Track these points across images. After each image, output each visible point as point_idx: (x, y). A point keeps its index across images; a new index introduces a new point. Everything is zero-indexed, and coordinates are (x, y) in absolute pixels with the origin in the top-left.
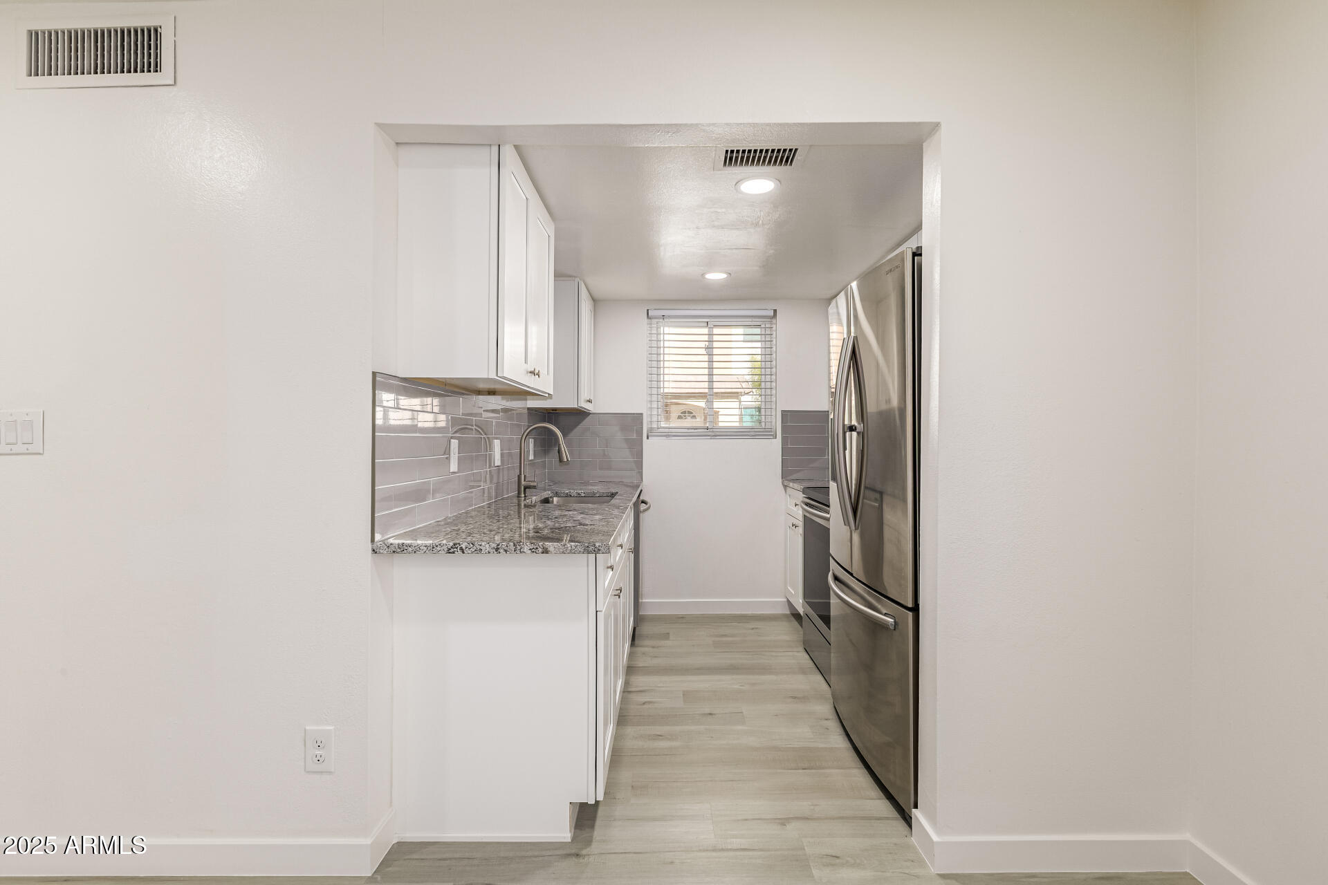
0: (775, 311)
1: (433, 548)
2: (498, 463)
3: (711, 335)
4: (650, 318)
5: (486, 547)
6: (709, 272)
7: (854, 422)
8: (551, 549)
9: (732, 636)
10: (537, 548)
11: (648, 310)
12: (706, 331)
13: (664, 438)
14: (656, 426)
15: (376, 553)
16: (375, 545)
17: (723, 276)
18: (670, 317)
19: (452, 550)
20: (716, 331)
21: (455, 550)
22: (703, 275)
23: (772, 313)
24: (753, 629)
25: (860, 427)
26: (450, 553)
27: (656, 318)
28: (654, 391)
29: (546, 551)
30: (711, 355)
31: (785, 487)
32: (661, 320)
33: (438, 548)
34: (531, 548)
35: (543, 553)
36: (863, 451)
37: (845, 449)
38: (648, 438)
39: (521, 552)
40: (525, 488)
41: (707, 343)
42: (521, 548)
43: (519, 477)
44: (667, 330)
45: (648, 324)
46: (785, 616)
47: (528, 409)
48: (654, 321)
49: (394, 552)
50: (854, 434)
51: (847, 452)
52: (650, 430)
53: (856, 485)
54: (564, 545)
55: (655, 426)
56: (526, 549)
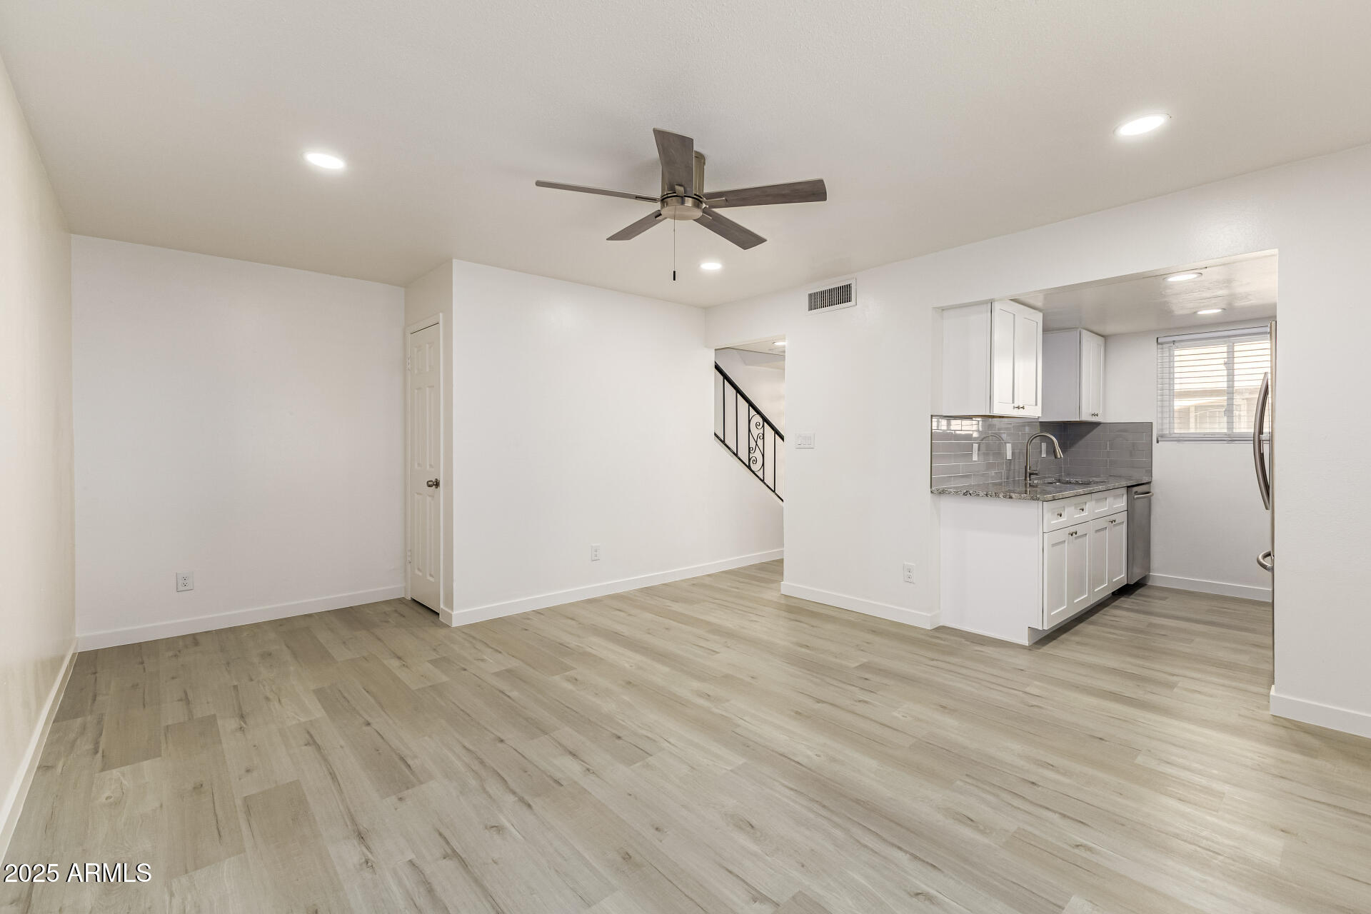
2: (1009, 456)
3: (1231, 352)
4: (1162, 344)
5: (981, 494)
6: (1201, 310)
8: (1013, 496)
11: (1157, 339)
12: (1224, 348)
13: (1176, 442)
15: (933, 493)
17: (1220, 311)
18: (1179, 342)
22: (1195, 313)
27: (1167, 343)
28: (1166, 403)
29: (1011, 497)
30: (1231, 369)
32: (1172, 345)
38: (1158, 442)
40: (1030, 474)
43: (1026, 467)
44: (1177, 353)
45: (1159, 348)
48: (1164, 345)
52: (1161, 436)
55: (1166, 432)
56: (1001, 496)
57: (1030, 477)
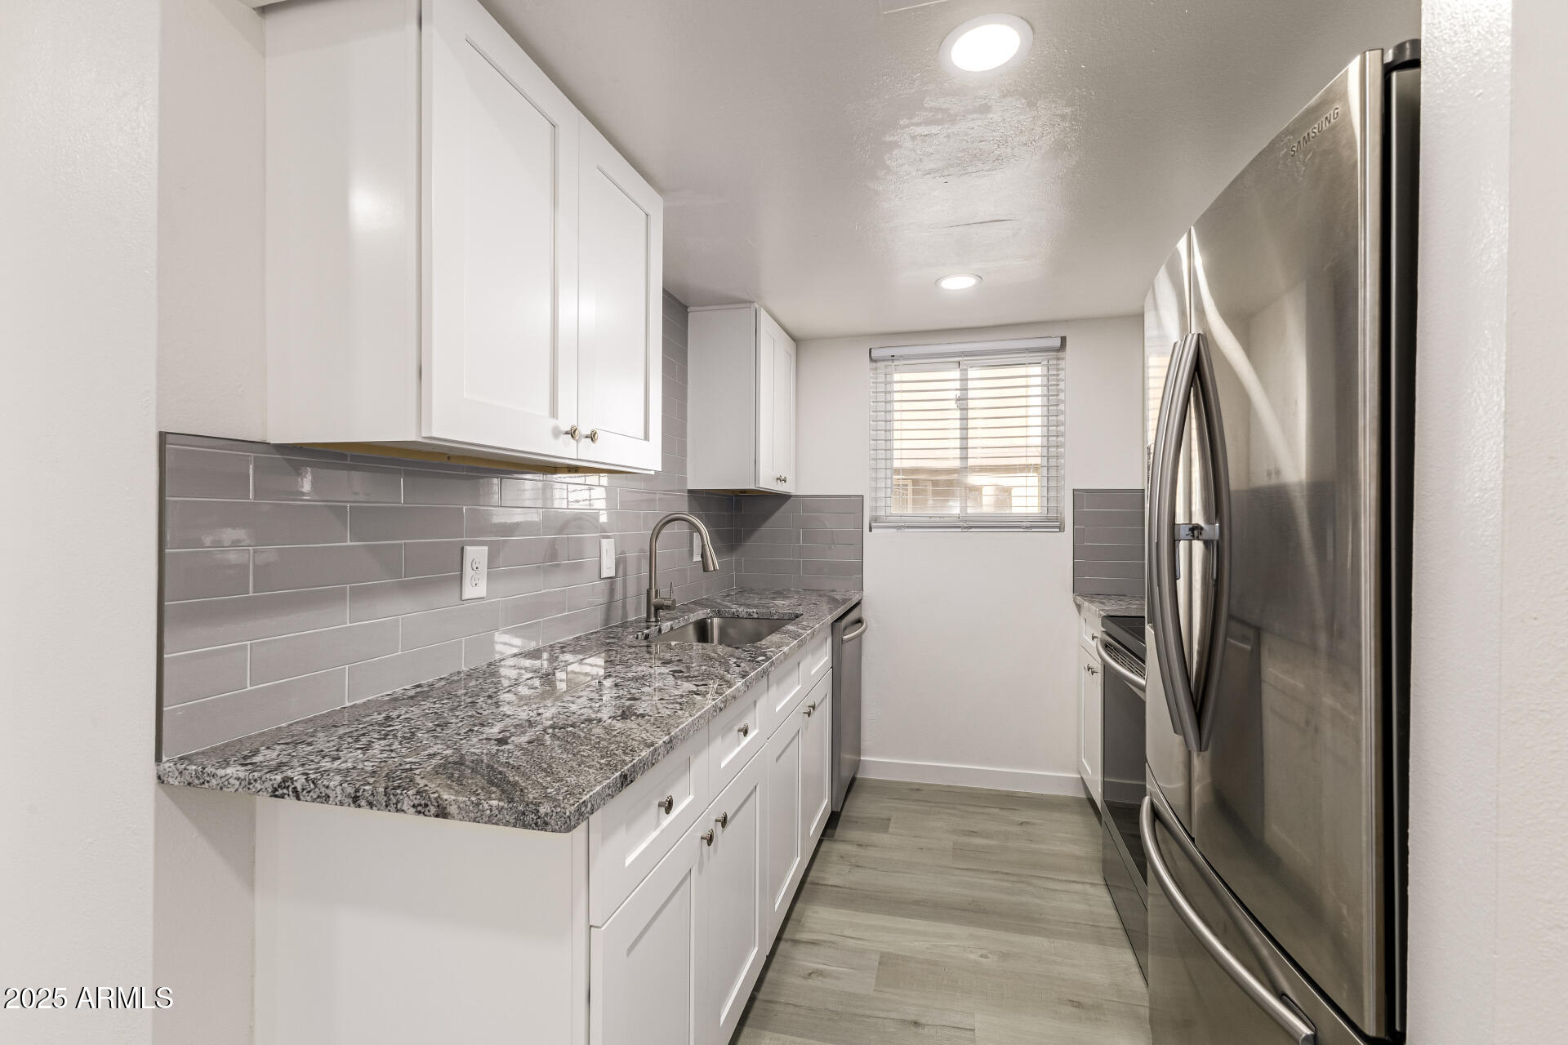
0: (1063, 339)
1: (250, 784)
2: (609, 570)
3: (964, 380)
4: (876, 361)
6: (945, 278)
7: (1198, 519)
9: (987, 835)
10: (426, 805)
11: (871, 349)
12: (956, 374)
13: (894, 530)
14: (883, 513)
15: (163, 782)
16: (161, 767)
17: (973, 284)
18: (902, 357)
19: (280, 792)
20: (972, 373)
21: (285, 791)
22: (937, 281)
23: (1058, 343)
24: (1022, 824)
25: (1213, 531)
26: (276, 796)
27: (884, 360)
28: (882, 464)
29: (443, 813)
30: (964, 409)
31: (1079, 607)
32: (890, 363)
33: (258, 786)
34: (416, 802)
35: (437, 816)
36: (1218, 582)
37: (1174, 577)
38: (870, 531)
39: (397, 811)
40: (657, 609)
41: (958, 393)
42: (398, 802)
43: (648, 590)
44: (897, 377)
45: (872, 369)
46: (1078, 800)
47: (690, 491)
48: (881, 365)
49: (189, 784)
50: (1198, 546)
51: (1181, 584)
52: (875, 519)
53: (1200, 653)
54: (478, 805)
55: (881, 513)
57: (656, 616)
